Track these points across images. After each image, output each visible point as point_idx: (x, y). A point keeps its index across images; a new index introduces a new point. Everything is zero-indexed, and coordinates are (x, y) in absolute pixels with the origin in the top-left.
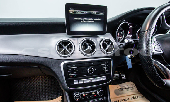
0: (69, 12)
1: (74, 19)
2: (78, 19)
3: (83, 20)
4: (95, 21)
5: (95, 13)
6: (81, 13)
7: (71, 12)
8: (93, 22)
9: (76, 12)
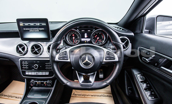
0: (20, 25)
1: (24, 29)
2: (27, 29)
3: (30, 30)
4: (39, 30)
5: (39, 24)
6: (28, 25)
7: (21, 24)
8: (38, 31)
9: (25, 25)
